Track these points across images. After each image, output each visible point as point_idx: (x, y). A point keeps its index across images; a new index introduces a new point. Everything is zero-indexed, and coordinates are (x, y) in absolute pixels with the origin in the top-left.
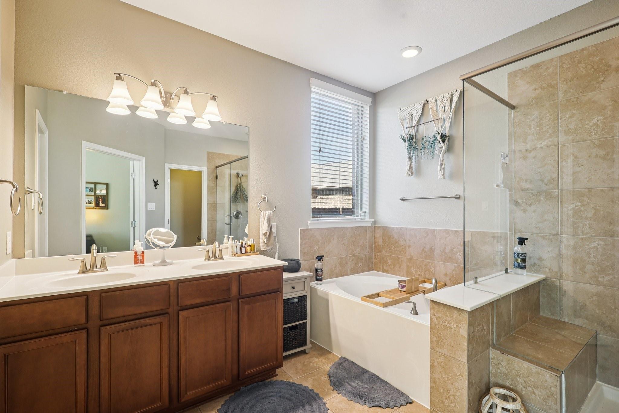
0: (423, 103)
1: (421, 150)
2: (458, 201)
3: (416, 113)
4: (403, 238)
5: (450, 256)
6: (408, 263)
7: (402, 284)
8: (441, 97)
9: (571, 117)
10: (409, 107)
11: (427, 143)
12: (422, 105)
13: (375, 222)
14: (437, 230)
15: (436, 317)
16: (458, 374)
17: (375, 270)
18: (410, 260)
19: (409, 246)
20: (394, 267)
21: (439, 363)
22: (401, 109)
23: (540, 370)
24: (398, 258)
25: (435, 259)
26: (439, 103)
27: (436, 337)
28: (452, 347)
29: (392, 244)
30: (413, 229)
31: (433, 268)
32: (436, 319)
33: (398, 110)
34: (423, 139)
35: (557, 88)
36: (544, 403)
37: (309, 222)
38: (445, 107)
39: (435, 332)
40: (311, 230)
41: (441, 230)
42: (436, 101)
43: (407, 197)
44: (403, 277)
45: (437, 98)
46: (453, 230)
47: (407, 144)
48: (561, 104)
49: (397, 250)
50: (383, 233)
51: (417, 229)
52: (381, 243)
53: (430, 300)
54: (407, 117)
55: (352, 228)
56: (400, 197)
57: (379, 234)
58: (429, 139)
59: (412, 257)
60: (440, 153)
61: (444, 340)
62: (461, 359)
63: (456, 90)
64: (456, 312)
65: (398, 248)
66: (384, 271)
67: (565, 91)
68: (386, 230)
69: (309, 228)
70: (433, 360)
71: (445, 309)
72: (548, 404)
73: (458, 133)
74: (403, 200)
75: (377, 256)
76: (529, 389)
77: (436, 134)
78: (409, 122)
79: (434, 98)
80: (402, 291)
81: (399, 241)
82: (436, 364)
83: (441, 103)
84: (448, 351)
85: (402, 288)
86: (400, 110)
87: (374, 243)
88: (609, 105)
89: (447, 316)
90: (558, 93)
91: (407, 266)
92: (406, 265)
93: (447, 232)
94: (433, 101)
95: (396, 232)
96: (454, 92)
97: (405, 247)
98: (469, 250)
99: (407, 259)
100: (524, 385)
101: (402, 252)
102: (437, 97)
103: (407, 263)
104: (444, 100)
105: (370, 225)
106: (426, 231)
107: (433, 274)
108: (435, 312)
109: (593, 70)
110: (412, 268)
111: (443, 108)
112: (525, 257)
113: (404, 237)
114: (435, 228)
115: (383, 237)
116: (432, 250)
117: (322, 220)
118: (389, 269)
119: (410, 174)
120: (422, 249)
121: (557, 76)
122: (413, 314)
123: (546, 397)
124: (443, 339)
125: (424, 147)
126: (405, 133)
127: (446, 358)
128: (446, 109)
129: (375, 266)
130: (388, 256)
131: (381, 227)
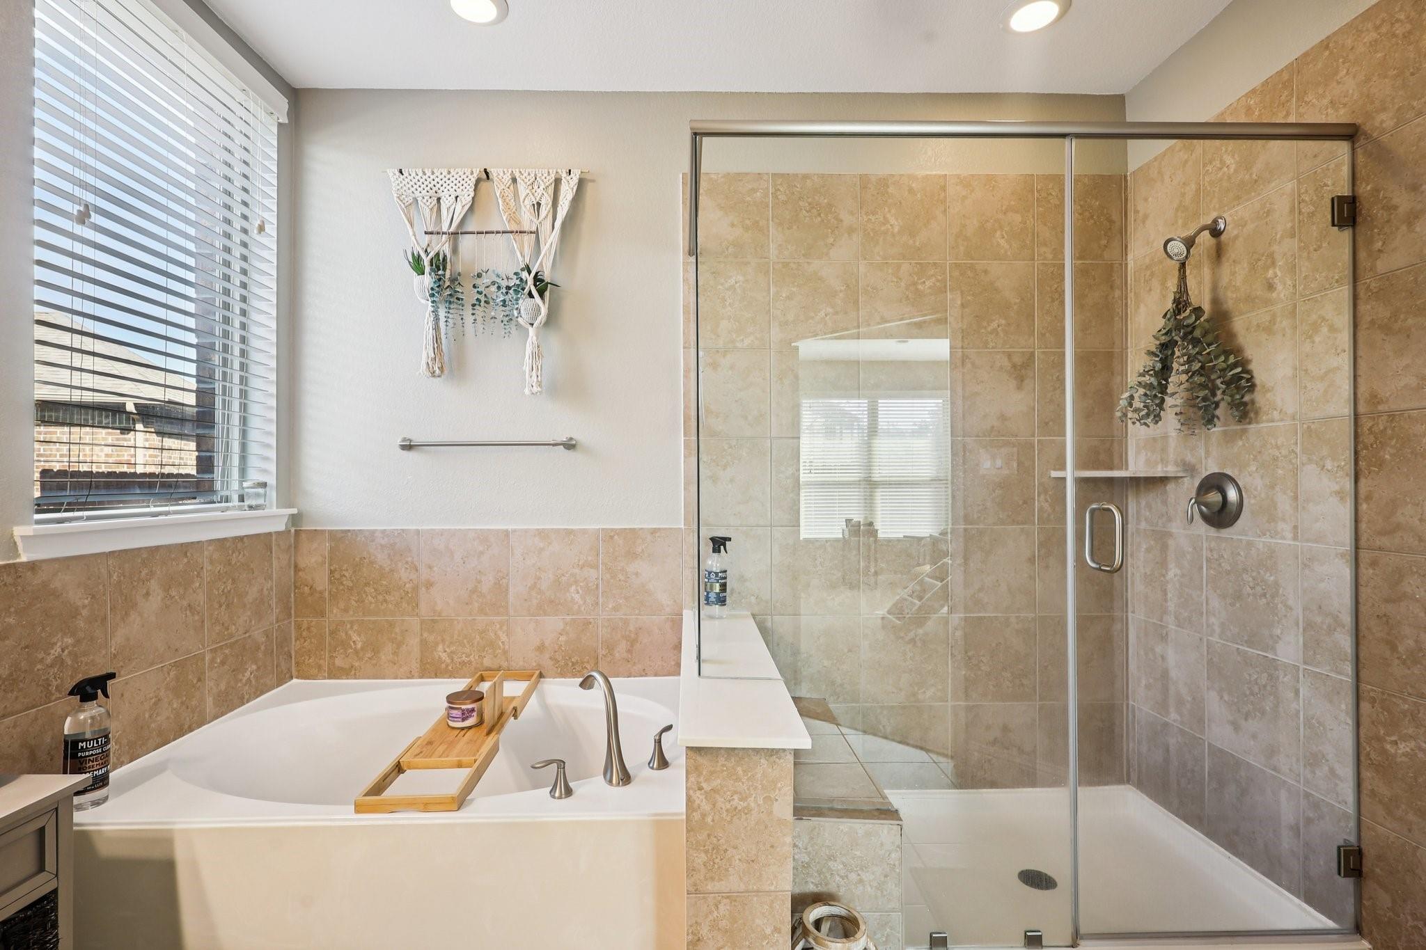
0: (475, 175)
1: (474, 305)
2: (570, 453)
3: (453, 197)
4: (407, 563)
5: (552, 597)
6: (425, 635)
7: (464, 707)
8: (529, 174)
9: (789, 298)
10: (429, 173)
11: (494, 288)
12: (474, 180)
13: (295, 519)
14: (514, 531)
15: (705, 792)
16: (768, 931)
17: (296, 678)
18: (430, 624)
19: (429, 585)
20: (376, 651)
21: (714, 926)
22: (401, 172)
23: (871, 826)
24: (391, 625)
25: (511, 612)
26: (523, 189)
27: (706, 852)
28: (753, 861)
29: (367, 584)
30: (442, 532)
31: (504, 637)
32: (706, 798)
33: (392, 173)
34: (479, 276)
35: (768, 236)
36: (879, 893)
37: (19, 531)
38: (539, 204)
39: (702, 836)
40: (33, 566)
41: (526, 531)
42: (514, 180)
43: (417, 438)
44: (408, 678)
45: (517, 175)
46: (559, 529)
47: (428, 280)
48: (774, 269)
49: (385, 601)
50: (332, 550)
51: (453, 533)
52: (321, 581)
53: (687, 747)
54: (425, 201)
55: (221, 542)
56: (399, 442)
57: (313, 558)
58: (499, 280)
59: (439, 616)
60: (532, 325)
61: (731, 852)
62: (776, 887)
63: (570, 171)
64: (763, 761)
65: (388, 592)
66: (335, 673)
67: (780, 245)
68: (341, 542)
69: (24, 558)
70: (696, 923)
71: (733, 760)
72: (885, 893)
73: (572, 282)
74: (408, 447)
75: (308, 628)
76: (853, 876)
77: (522, 270)
78: (429, 219)
79: (510, 172)
80: (463, 729)
81: (392, 571)
82: (704, 931)
83: (528, 191)
84: (741, 879)
85: (463, 720)
86: (398, 174)
87: (296, 587)
88: (841, 291)
89: (738, 779)
90: (769, 245)
91: (424, 643)
92: (417, 640)
93: (542, 534)
94: (507, 178)
95: (381, 545)
96: (564, 175)
97: (416, 589)
98: (599, 575)
99: (422, 622)
100: (842, 873)
101: (404, 605)
102: (517, 170)
103: (421, 635)
104: (536, 187)
105: (282, 528)
106: (484, 537)
107: (505, 652)
108: (702, 779)
109: (819, 219)
110: (440, 648)
111: (534, 205)
113: (410, 559)
114: (510, 527)
115: (330, 565)
116: (500, 588)
117: (89, 518)
118: (357, 664)
119: (438, 372)
120: (470, 589)
121: (768, 211)
122: (560, 798)
123: (883, 879)
124: (726, 851)
125: (483, 301)
126: (417, 242)
127: (735, 901)
128: (543, 211)
129: (297, 664)
130: (352, 623)
131: (323, 532)
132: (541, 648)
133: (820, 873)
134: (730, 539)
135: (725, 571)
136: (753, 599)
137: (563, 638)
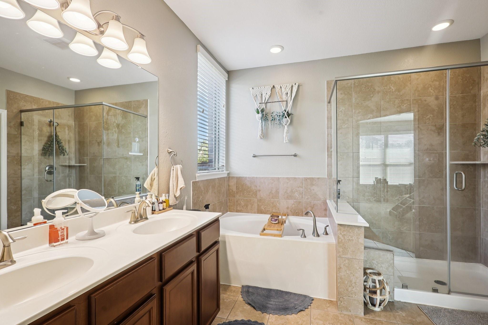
0: (271, 87)
1: (271, 121)
2: (295, 158)
3: (266, 93)
4: (254, 185)
5: (291, 195)
6: (259, 203)
7: (275, 218)
8: (285, 86)
9: (359, 113)
10: (260, 88)
11: (276, 116)
12: (271, 89)
13: (228, 174)
14: (281, 178)
15: (342, 235)
16: (358, 268)
17: (229, 212)
18: (260, 201)
19: (259, 191)
20: (247, 206)
21: (344, 265)
22: (253, 88)
23: (384, 253)
24: (250, 200)
25: (280, 198)
26: (283, 90)
27: (342, 248)
28: (354, 252)
29: (245, 190)
30: (262, 178)
31: (278, 205)
32: (342, 236)
33: (251, 89)
34: (273, 113)
35: (352, 96)
36: (387, 270)
37: (197, 175)
38: (287, 93)
39: (341, 245)
40: (198, 182)
41: (284, 178)
42: (281, 87)
43: (257, 154)
44: (254, 213)
45: (282, 86)
46: (292, 177)
47: (260, 115)
48: (354, 105)
49: (249, 194)
50: (237, 182)
51: (266, 178)
52: (234, 189)
53: (338, 224)
54: (259, 95)
55: (218, 178)
56: (252, 155)
57: (233, 183)
58: (277, 114)
59: (262, 198)
60: (286, 125)
61: (348, 249)
62: (360, 258)
63: (295, 84)
64: (356, 229)
65: (250, 192)
66: (237, 211)
67: (356, 98)
68: (239, 179)
69: (197, 180)
70: (340, 264)
71: (349, 228)
72: (389, 271)
73: (296, 113)
74: (254, 156)
75: (231, 200)
76: (379, 265)
77: (284, 111)
78: (260, 99)
79: (280, 86)
80: (275, 223)
81: (250, 187)
82: (342, 266)
83: (284, 90)
84: (351, 255)
85: (275, 221)
86: (252, 89)
87: (229, 190)
88: (375, 110)
89: (350, 233)
90: (352, 98)
91: (258, 205)
92: (257, 204)
93: (288, 179)
94: (279, 87)
95: (248, 181)
96: (294, 85)
97: (256, 191)
98: (303, 190)
99: (258, 200)
100: (376, 264)
101: (254, 195)
102: (282, 85)
103: (258, 203)
104: (286, 89)
105: (226, 176)
106: (273, 179)
107: (278, 209)
108: (341, 232)
109: (368, 90)
110: (262, 206)
111: (286, 93)
112: (340, 191)
113: (255, 184)
114: (280, 177)
115: (236, 185)
116: (277, 192)
117: (203, 173)
118: (242, 209)
119: (262, 138)
120: (270, 192)
121: (352, 89)
122: (303, 237)
123: (388, 267)
124: (347, 249)
125: (274, 119)
126: (256, 106)
127: (349, 260)
128: (288, 95)
129: (229, 208)
130: (241, 199)
131: (235, 177)
132: (288, 208)
133: (370, 263)
134: (341, 181)
135: (340, 189)
136: (347, 198)
137: (293, 206)
